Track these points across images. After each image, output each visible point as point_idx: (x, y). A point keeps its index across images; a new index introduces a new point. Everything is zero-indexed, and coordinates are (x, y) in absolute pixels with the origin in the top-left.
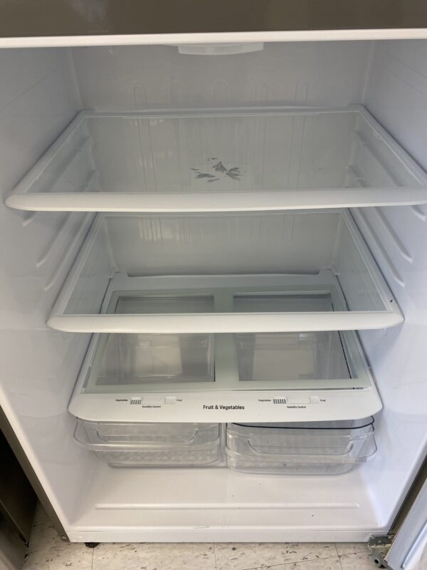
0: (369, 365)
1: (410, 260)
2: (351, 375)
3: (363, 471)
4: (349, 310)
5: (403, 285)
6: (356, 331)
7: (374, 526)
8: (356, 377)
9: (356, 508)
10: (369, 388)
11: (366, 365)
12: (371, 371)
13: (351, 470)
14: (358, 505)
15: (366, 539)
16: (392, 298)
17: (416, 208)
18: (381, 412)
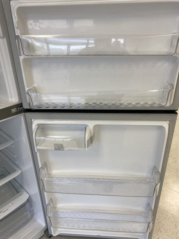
0: (22, 187)
1: (16, 156)
2: (18, 192)
3: (35, 217)
4: (10, 174)
5: (17, 163)
6: (14, 178)
7: (43, 228)
8: (20, 192)
9: (37, 227)
10: (24, 193)
11: (21, 187)
12: (23, 188)
13: (32, 218)
14: (37, 226)
15: (43, 234)
16: (17, 167)
17: (12, 145)
18: (30, 197)
